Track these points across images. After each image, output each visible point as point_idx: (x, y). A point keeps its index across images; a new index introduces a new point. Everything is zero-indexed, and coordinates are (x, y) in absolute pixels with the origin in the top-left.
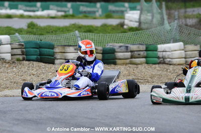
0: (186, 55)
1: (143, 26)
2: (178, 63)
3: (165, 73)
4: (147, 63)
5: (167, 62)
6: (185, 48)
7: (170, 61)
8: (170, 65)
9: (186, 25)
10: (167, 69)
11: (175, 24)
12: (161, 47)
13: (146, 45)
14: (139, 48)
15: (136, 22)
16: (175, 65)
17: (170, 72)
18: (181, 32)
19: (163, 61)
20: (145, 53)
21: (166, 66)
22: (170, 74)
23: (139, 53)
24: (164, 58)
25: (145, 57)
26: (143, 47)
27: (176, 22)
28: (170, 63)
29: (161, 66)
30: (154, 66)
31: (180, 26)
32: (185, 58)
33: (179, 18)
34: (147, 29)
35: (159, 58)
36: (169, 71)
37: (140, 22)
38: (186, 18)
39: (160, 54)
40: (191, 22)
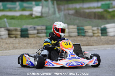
0: (69, 31)
1: (44, 15)
6: (68, 27)
9: (69, 14)
11: (62, 13)
13: (46, 26)
14: (42, 28)
15: (39, 13)
20: (45, 31)
23: (42, 31)
25: (46, 33)
26: (44, 27)
31: (65, 15)
32: (69, 33)
33: (64, 10)
34: (46, 17)
37: (42, 13)
38: (68, 9)
40: (71, 12)
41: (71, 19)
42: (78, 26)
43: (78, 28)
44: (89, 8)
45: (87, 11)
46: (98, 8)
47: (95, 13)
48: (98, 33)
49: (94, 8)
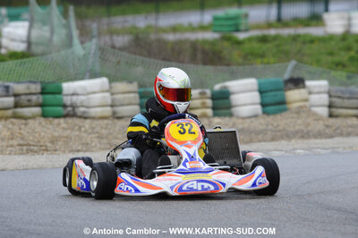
0: (113, 100)
1: (35, 49)
2: (99, 115)
3: (77, 133)
4: (44, 115)
5: (79, 114)
6: (111, 88)
7: (84, 112)
8: (86, 118)
9: (113, 47)
10: (80, 127)
11: (92, 45)
12: (67, 87)
13: (41, 82)
14: (28, 88)
15: (23, 42)
16: (93, 118)
17: (86, 131)
18: (103, 59)
19: (71, 113)
20: (40, 98)
21: (77, 121)
22: (85, 135)
23: (29, 97)
24: (74, 106)
25: (41, 105)
26: (36, 88)
27: (94, 41)
28: (85, 115)
29: (70, 120)
30: (56, 121)
31: (101, 49)
32: (112, 106)
33: (100, 34)
34: (43, 54)
35: (65, 106)
36: (83, 129)
37: (29, 43)
38: (111, 33)
39: (67, 100)
40: (121, 40)
41: (119, 63)
42: (140, 86)
43: (142, 90)
44: (174, 29)
45: (171, 37)
46: (203, 28)
47: (194, 46)
48: (204, 106)
49: (192, 29)
